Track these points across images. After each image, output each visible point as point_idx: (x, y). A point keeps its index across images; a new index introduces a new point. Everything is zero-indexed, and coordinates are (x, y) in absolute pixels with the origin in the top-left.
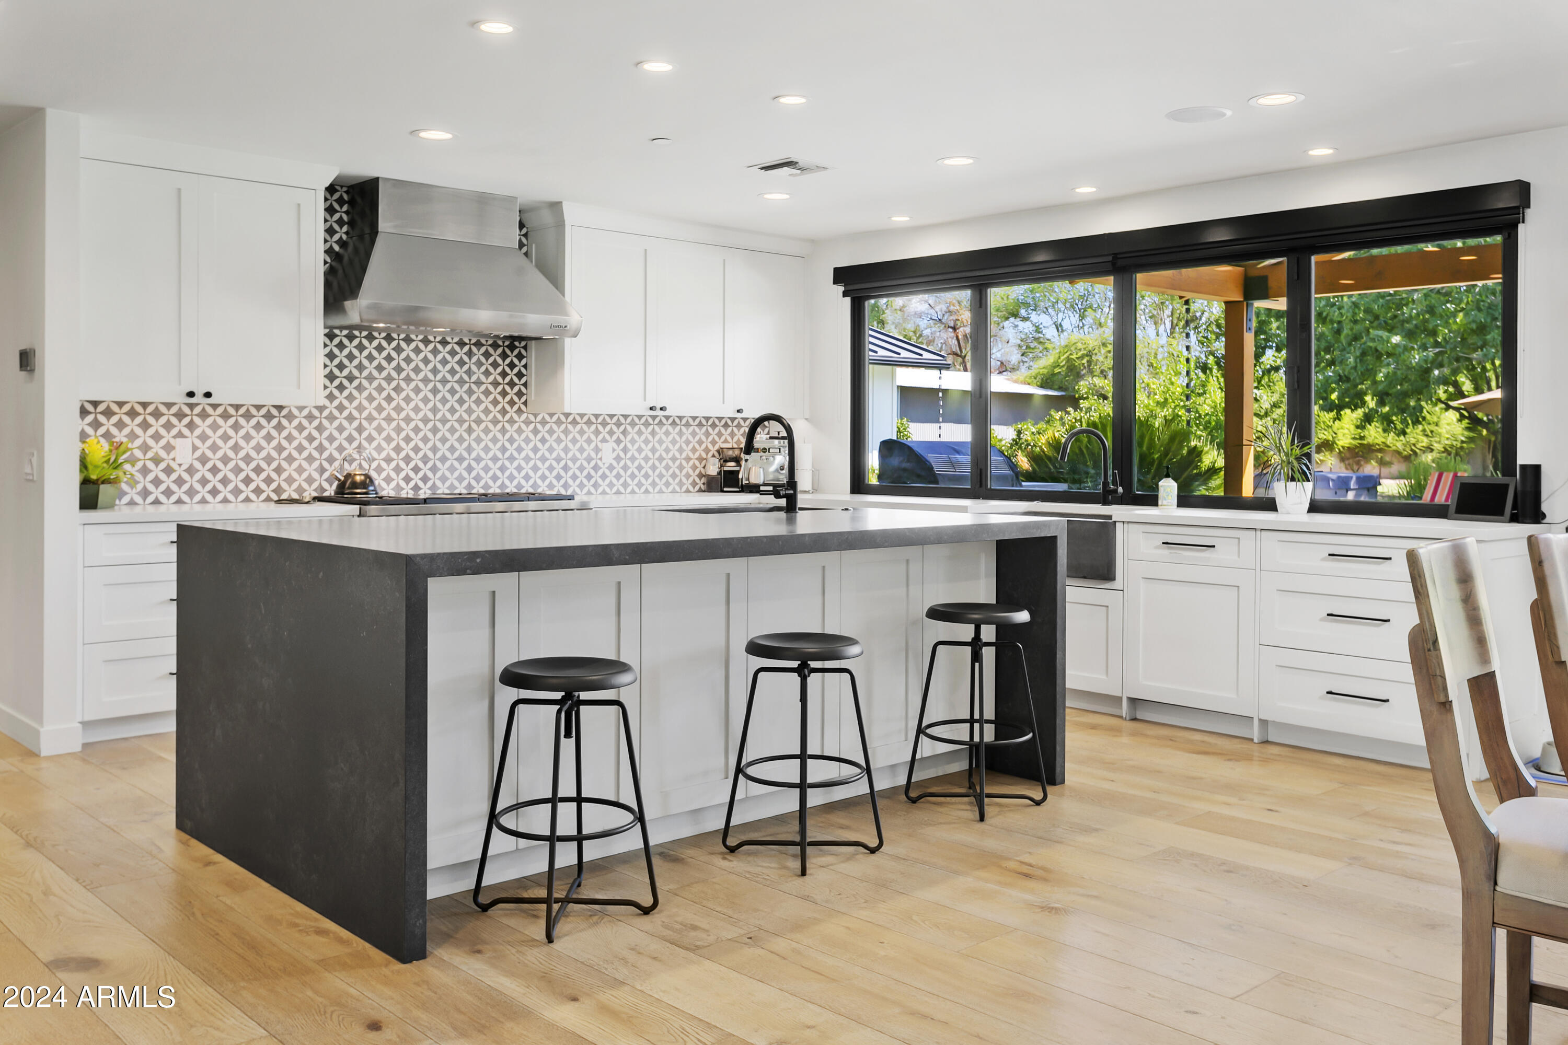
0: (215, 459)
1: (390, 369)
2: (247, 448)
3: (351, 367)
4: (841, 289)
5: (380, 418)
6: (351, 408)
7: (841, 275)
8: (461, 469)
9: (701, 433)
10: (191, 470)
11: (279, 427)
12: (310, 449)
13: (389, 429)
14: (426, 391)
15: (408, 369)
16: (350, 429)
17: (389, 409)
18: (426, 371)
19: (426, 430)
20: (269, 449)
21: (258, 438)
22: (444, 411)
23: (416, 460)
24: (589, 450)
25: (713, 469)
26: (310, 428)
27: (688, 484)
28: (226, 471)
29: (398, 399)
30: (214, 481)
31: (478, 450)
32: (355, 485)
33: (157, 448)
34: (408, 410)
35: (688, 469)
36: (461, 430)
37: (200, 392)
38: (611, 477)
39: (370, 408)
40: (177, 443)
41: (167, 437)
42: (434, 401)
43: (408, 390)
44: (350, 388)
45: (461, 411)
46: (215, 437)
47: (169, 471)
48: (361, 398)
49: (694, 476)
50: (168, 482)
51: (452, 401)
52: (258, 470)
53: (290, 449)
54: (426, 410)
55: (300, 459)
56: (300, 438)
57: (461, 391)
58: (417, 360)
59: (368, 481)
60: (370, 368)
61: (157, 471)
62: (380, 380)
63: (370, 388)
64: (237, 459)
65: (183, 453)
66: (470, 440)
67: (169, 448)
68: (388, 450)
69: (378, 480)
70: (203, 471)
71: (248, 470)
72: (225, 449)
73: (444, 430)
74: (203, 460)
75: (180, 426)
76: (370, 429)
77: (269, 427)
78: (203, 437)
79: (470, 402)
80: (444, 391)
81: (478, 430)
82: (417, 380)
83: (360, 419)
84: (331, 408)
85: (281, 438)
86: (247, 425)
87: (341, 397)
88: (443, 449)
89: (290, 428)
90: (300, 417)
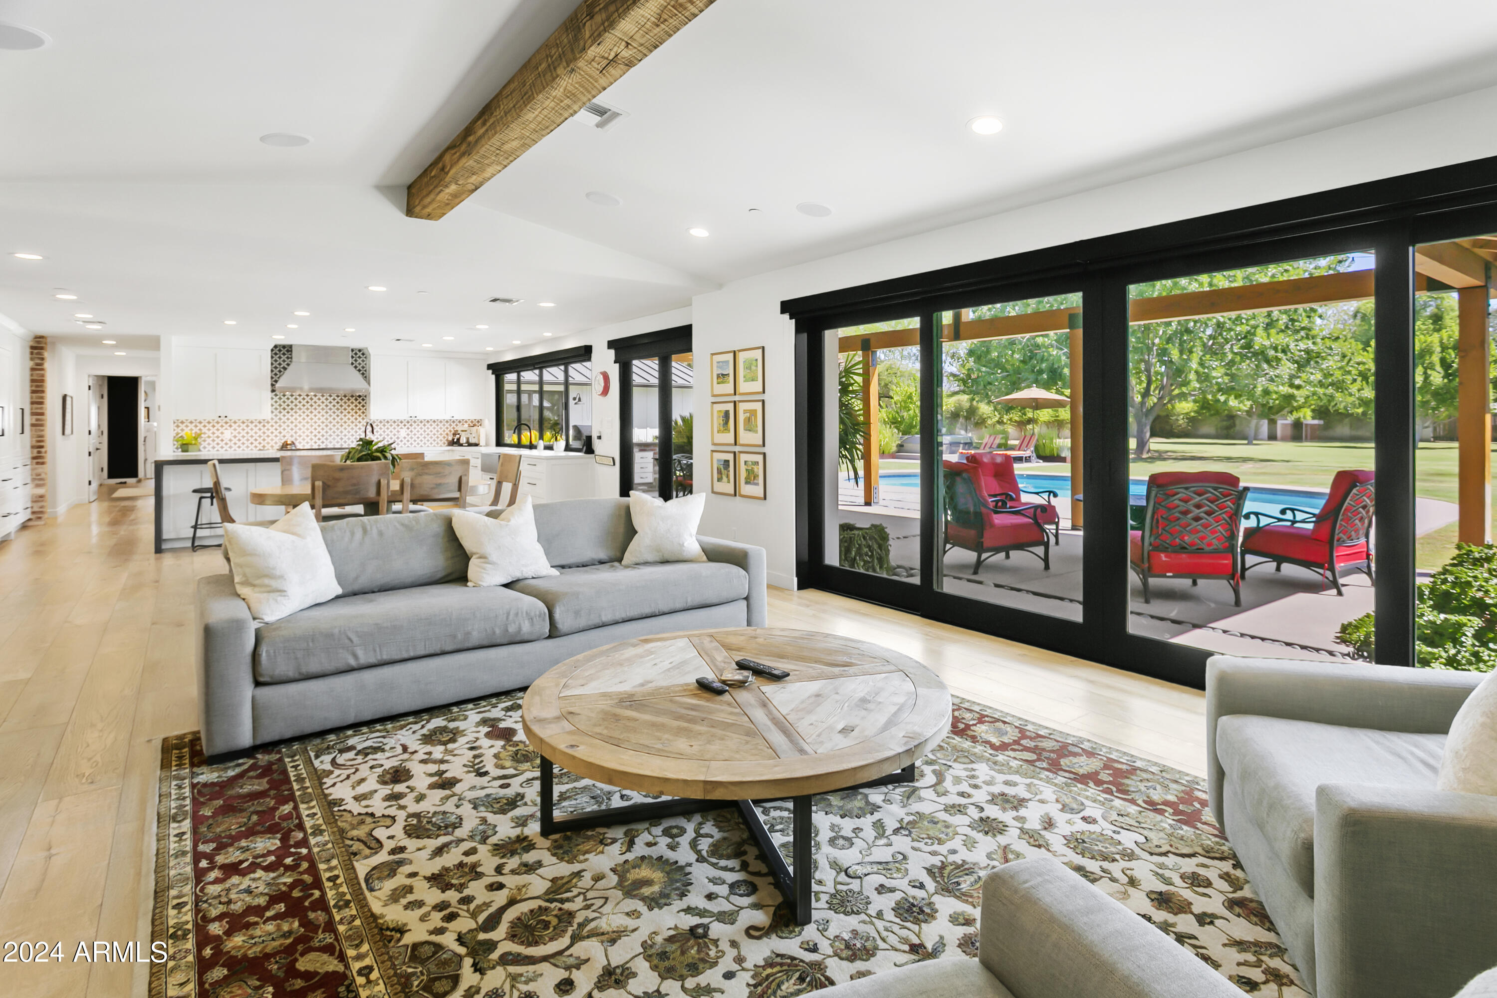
0: (239, 437)
1: (308, 406)
2: (252, 433)
3: (292, 406)
4: (490, 371)
5: (304, 422)
6: (292, 419)
7: (490, 367)
8: (338, 439)
9: (447, 425)
10: (231, 440)
12: (276, 433)
13: (308, 426)
14: (323, 412)
15: (315, 406)
16: (292, 426)
17: (308, 419)
18: (323, 406)
19: (323, 426)
20: (260, 433)
21: (256, 429)
22: (330, 419)
23: (319, 436)
24: (395, 432)
25: (450, 438)
26: (276, 426)
27: (441, 443)
28: (244, 440)
29: (311, 416)
30: (239, 444)
31: (345, 432)
32: (286, 444)
33: (218, 433)
34: (315, 419)
35: (441, 437)
36: (338, 426)
37: (223, 415)
38: (405, 441)
39: (300, 419)
40: (226, 432)
41: (221, 430)
42: (327, 416)
43: (315, 412)
44: (292, 412)
45: (338, 419)
46: (239, 430)
47: (222, 440)
48: (296, 416)
49: (444, 440)
50: (222, 444)
51: (334, 416)
52: (256, 440)
53: (268, 433)
54: (323, 419)
55: (272, 436)
56: (272, 429)
57: (338, 412)
58: (319, 402)
59: (293, 443)
60: (300, 406)
61: (218, 441)
62: (304, 409)
63: (300, 412)
64: (247, 437)
65: (228, 434)
66: (342, 429)
67: (222, 433)
68: (307, 433)
69: (297, 443)
70: (235, 440)
71: (252, 440)
72: (244, 433)
73: (331, 426)
74: (235, 437)
75: (227, 426)
76: (300, 426)
77: (260, 426)
78: (235, 430)
79: (342, 416)
80: (330, 412)
81: (345, 426)
82: (319, 409)
83: (295, 422)
84: (284, 419)
85: (264, 429)
86: (251, 426)
87: (288, 416)
88: (330, 432)
89: (268, 426)
90: (272, 423)
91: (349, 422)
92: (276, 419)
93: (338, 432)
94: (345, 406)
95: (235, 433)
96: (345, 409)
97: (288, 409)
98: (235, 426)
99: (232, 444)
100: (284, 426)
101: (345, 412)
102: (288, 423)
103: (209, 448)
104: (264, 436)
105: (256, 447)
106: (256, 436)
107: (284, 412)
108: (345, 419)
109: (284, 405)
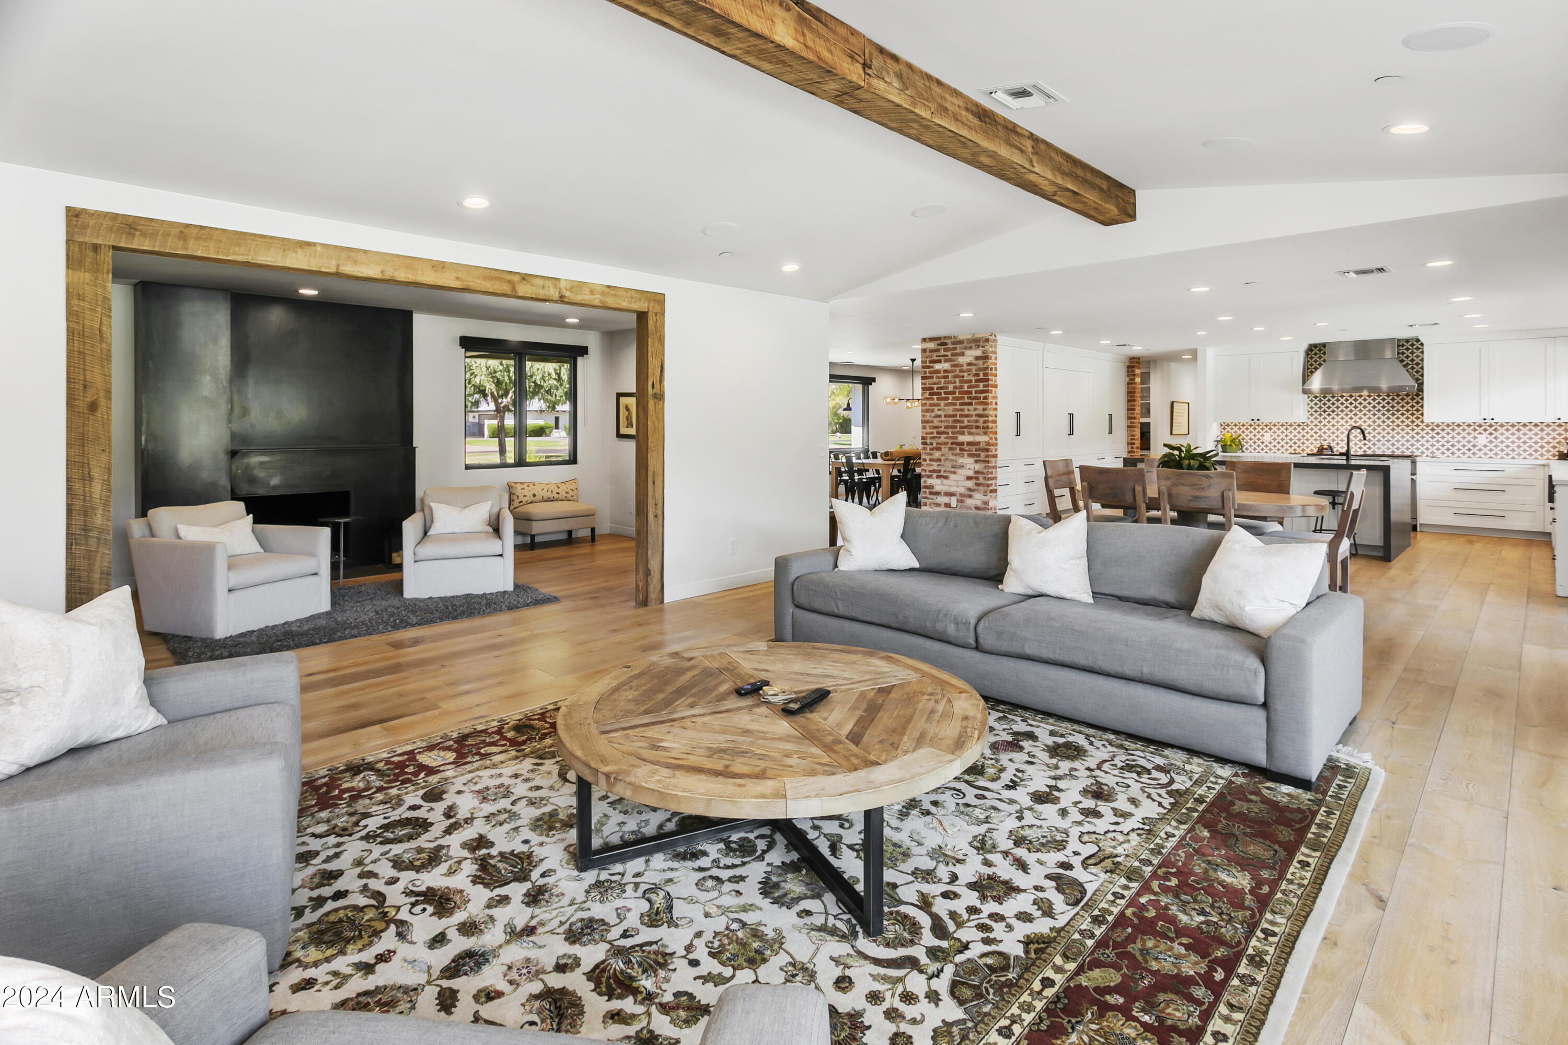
0: (1279, 439)
1: (1351, 407)
2: (1291, 436)
3: (1333, 408)
5: (1346, 425)
6: (1333, 422)
8: (1388, 445)
9: (1555, 431)
10: (1270, 443)
11: (1303, 429)
12: (1316, 436)
14: (1369, 415)
15: (1360, 407)
16: (1333, 429)
17: (1351, 422)
18: (1369, 407)
20: (1299, 436)
21: (1295, 433)
22: (1379, 422)
26: (1316, 429)
27: (1548, 455)
28: (1283, 443)
30: (1279, 446)
31: (1398, 437)
32: (1323, 449)
33: (1259, 436)
35: (1548, 447)
37: (1255, 419)
38: (1485, 450)
39: (1342, 422)
40: (1266, 434)
41: (1262, 432)
42: (1374, 418)
43: (1360, 415)
44: (1333, 415)
45: (1388, 422)
46: (1279, 432)
47: (1263, 443)
48: (1338, 418)
50: (1263, 446)
52: (1295, 443)
53: (1308, 436)
54: (1369, 422)
55: (1311, 440)
56: (1312, 433)
57: (1388, 414)
58: (1365, 403)
59: (1330, 448)
60: (1342, 407)
61: (1259, 443)
62: (1347, 411)
63: (1342, 415)
64: (1286, 440)
65: (1267, 437)
66: (1393, 433)
67: (1263, 436)
70: (1275, 443)
71: (1291, 443)
72: (1283, 436)
73: (1379, 429)
74: (1274, 439)
75: (1266, 429)
76: (1342, 429)
77: (1299, 429)
78: (1275, 432)
79: (1393, 418)
80: (1379, 414)
81: (1398, 429)
82: (1365, 411)
83: (1337, 426)
84: (1325, 422)
85: (1303, 433)
86: (1291, 429)
87: (1329, 418)
88: (1379, 437)
89: (1307, 429)
90: (1312, 426)
91: (1403, 426)
92: (1316, 422)
93: (1388, 437)
94: (1398, 407)
95: (1275, 436)
96: (1398, 411)
97: (1329, 411)
98: (1274, 429)
99: (1271, 446)
100: (1325, 429)
101: (1398, 414)
102: (1329, 426)
103: (1251, 449)
104: (1303, 440)
105: (1287, 450)
106: (1295, 440)
107: (1325, 415)
108: (1398, 422)
109: (1325, 408)
